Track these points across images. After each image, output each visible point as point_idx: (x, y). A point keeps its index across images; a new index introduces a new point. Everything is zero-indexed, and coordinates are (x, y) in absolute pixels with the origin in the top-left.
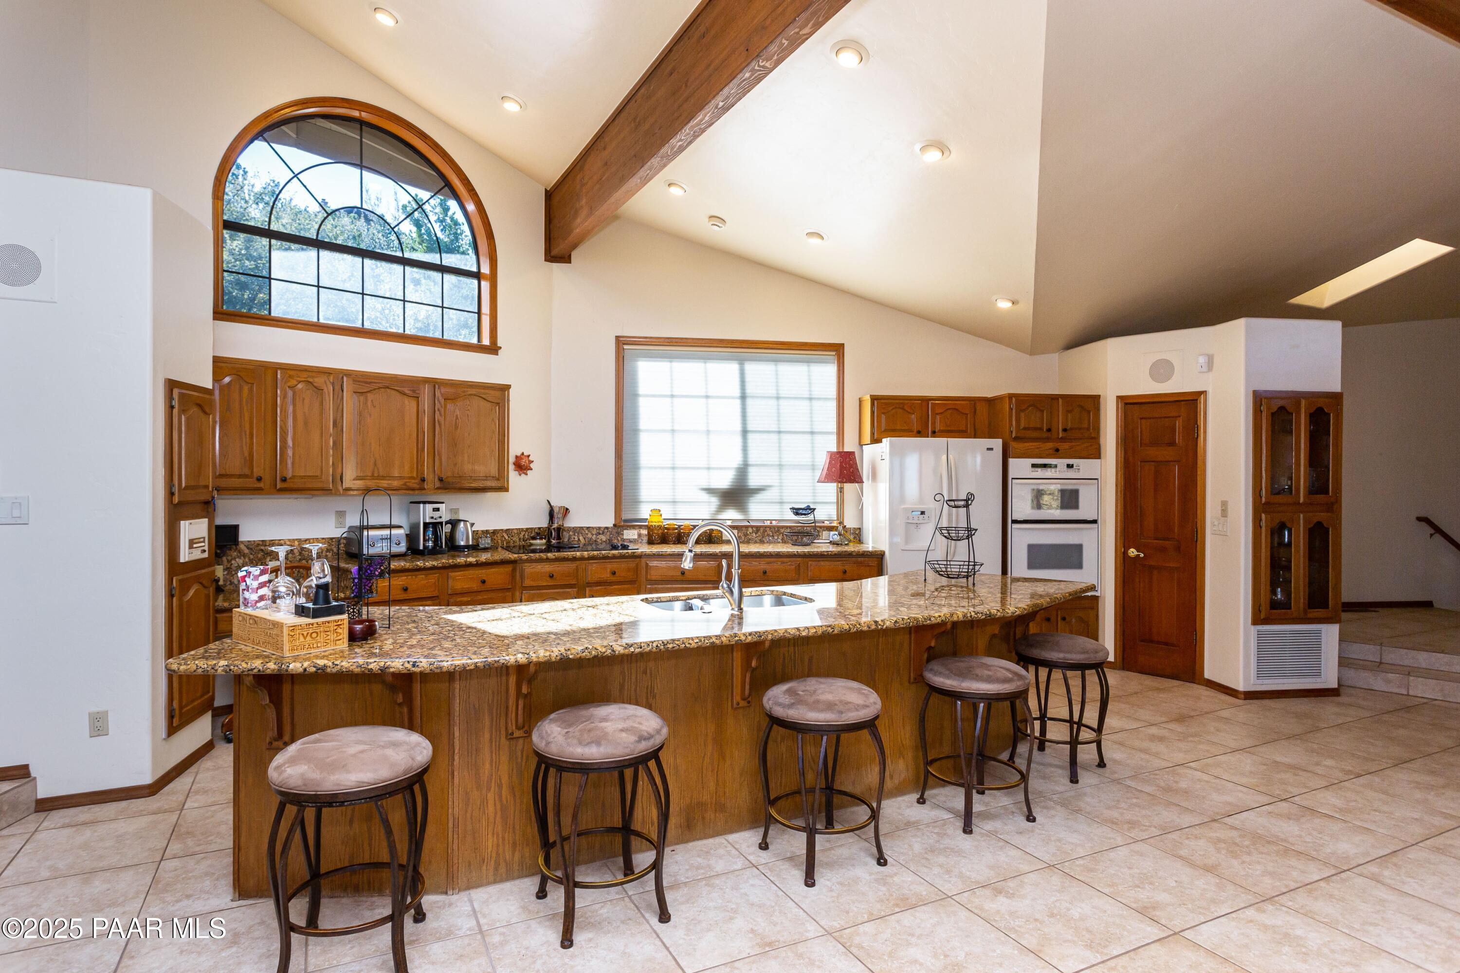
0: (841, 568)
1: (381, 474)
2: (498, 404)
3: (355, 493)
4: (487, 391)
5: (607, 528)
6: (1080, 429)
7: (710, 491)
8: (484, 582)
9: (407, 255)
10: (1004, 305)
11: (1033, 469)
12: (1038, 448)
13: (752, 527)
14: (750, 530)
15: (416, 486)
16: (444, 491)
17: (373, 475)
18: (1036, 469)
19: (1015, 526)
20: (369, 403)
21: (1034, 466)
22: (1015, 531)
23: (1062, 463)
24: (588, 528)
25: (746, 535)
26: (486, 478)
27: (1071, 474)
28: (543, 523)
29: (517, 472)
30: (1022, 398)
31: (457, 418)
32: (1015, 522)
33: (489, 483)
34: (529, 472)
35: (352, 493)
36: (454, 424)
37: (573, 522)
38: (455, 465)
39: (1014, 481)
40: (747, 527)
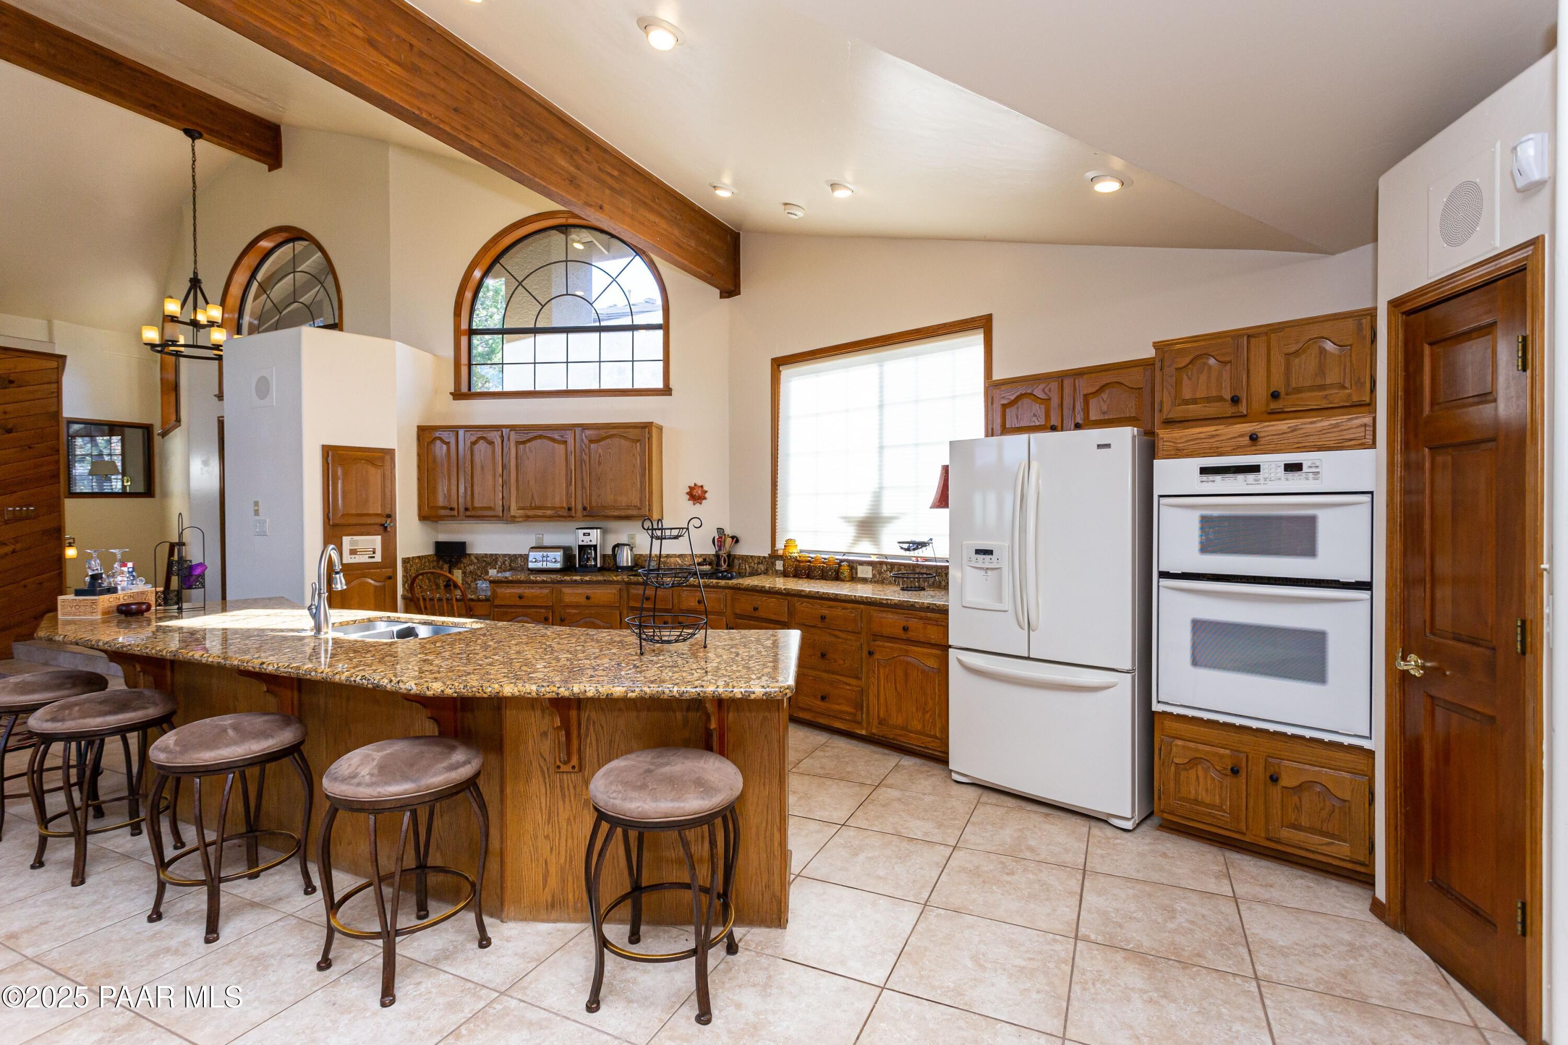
0: (904, 623)
1: (537, 505)
2: (639, 440)
3: (520, 519)
4: (628, 430)
5: (764, 557)
6: (1322, 387)
7: (847, 519)
8: (588, 598)
9: (603, 324)
10: (1108, 187)
11: (1205, 478)
12: (1213, 436)
13: (886, 563)
14: (885, 567)
15: (565, 514)
16: (591, 519)
17: (531, 506)
18: (1211, 477)
19: (1165, 582)
20: (527, 449)
21: (1204, 471)
22: (1165, 593)
23: (1272, 463)
24: (751, 556)
25: (880, 573)
26: (628, 507)
27: (1295, 482)
28: (711, 550)
29: (691, 502)
30: (1178, 346)
31: (600, 456)
32: (1164, 575)
33: (630, 512)
34: (704, 501)
35: (518, 520)
36: (597, 460)
37: (742, 550)
38: (599, 496)
39: (1163, 500)
40: (881, 563)
